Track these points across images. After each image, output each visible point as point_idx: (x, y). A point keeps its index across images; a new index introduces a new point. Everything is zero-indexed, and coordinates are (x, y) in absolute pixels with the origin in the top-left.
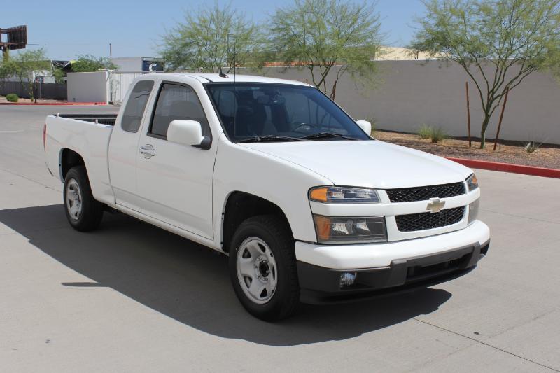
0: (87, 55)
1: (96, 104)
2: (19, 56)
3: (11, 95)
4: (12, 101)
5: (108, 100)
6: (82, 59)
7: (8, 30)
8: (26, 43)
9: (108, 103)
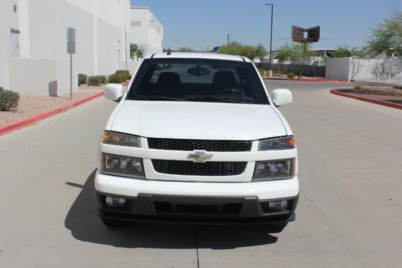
0: (344, 46)
1: (341, 81)
2: (292, 47)
3: (291, 73)
4: (290, 77)
5: (350, 78)
6: (340, 49)
7: (309, 29)
8: (319, 38)
9: (349, 80)
